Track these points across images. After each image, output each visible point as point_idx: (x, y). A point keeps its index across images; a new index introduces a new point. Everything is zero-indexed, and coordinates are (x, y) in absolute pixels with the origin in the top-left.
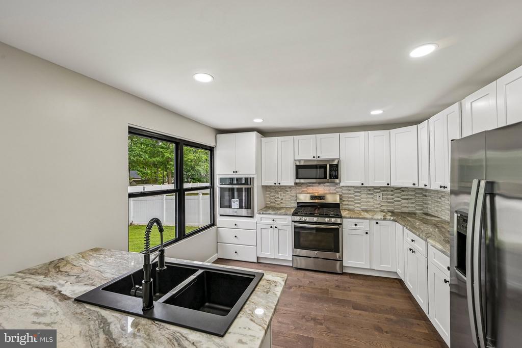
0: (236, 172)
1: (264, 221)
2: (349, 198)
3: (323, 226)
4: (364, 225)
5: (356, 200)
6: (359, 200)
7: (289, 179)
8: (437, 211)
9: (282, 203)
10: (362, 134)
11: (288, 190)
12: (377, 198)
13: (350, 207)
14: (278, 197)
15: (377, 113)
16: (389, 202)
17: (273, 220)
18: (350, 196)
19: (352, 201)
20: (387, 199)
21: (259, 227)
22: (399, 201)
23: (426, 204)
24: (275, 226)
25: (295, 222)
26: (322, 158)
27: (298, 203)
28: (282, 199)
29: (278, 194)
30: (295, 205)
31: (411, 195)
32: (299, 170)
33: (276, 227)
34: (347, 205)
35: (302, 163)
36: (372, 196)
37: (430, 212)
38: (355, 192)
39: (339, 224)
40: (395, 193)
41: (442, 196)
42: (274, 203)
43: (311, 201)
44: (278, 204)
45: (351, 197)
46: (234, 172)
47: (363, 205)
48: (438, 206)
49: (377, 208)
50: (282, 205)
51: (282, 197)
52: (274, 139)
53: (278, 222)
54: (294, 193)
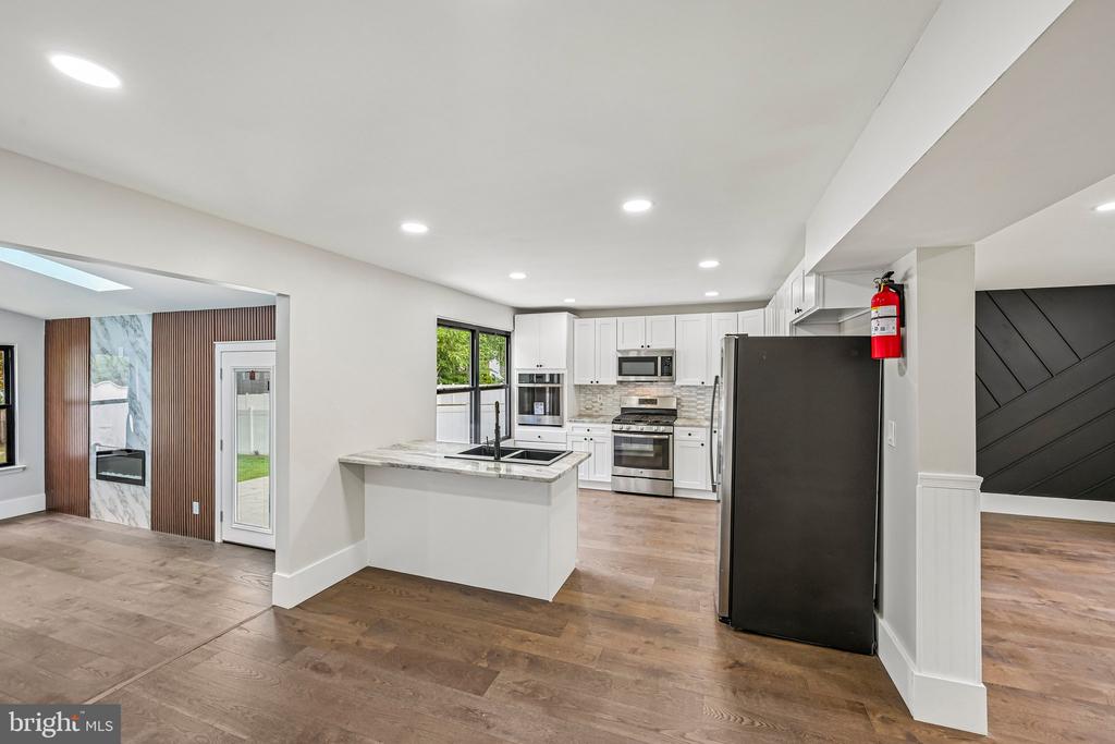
0: (540, 366)
1: (576, 431)
2: (688, 402)
4: (699, 435)
5: (698, 404)
6: (702, 405)
7: (610, 377)
9: (601, 408)
10: (703, 317)
11: (611, 391)
13: (687, 413)
14: (596, 402)
17: (589, 430)
18: (691, 399)
19: (694, 407)
21: (570, 439)
25: (617, 431)
26: (653, 347)
27: (623, 408)
28: (601, 404)
29: (596, 397)
30: (617, 411)
32: (622, 364)
33: (591, 439)
34: (685, 411)
35: (626, 355)
39: (670, 434)
42: (591, 409)
43: (640, 406)
44: (596, 411)
45: (693, 402)
46: (536, 366)
50: (600, 412)
51: (601, 401)
52: (591, 321)
53: (594, 433)
54: (617, 395)
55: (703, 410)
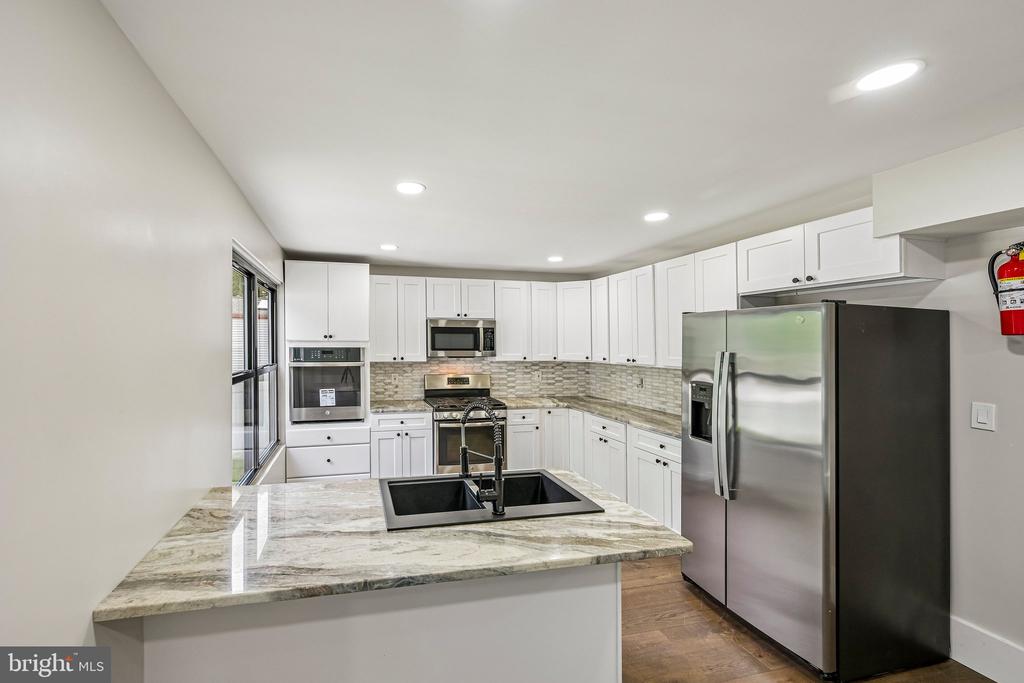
0: (331, 337)
1: (383, 426)
2: (500, 379)
3: (479, 424)
4: (533, 416)
5: (509, 382)
6: (513, 382)
7: (417, 351)
8: (604, 392)
9: (396, 392)
11: (408, 369)
12: (536, 378)
13: (501, 393)
14: (390, 383)
15: (555, 261)
16: (549, 384)
17: (402, 423)
18: (501, 376)
19: (505, 385)
20: (548, 379)
21: (376, 437)
22: (561, 381)
23: (588, 383)
24: (404, 432)
25: (440, 421)
26: (471, 316)
27: (426, 391)
28: (397, 387)
29: (390, 378)
30: (419, 396)
31: (573, 373)
32: (436, 335)
33: (407, 434)
34: (498, 390)
35: (442, 324)
36: (530, 376)
37: (593, 394)
38: (509, 370)
39: (504, 419)
40: (556, 370)
41: (613, 373)
42: (383, 393)
43: (450, 387)
44: (390, 396)
45: (503, 379)
46: (326, 337)
47: (518, 390)
48: (605, 386)
49: (535, 393)
50: (397, 397)
51: (397, 382)
52: (392, 279)
53: (410, 425)
54: (418, 374)
55: (514, 387)
